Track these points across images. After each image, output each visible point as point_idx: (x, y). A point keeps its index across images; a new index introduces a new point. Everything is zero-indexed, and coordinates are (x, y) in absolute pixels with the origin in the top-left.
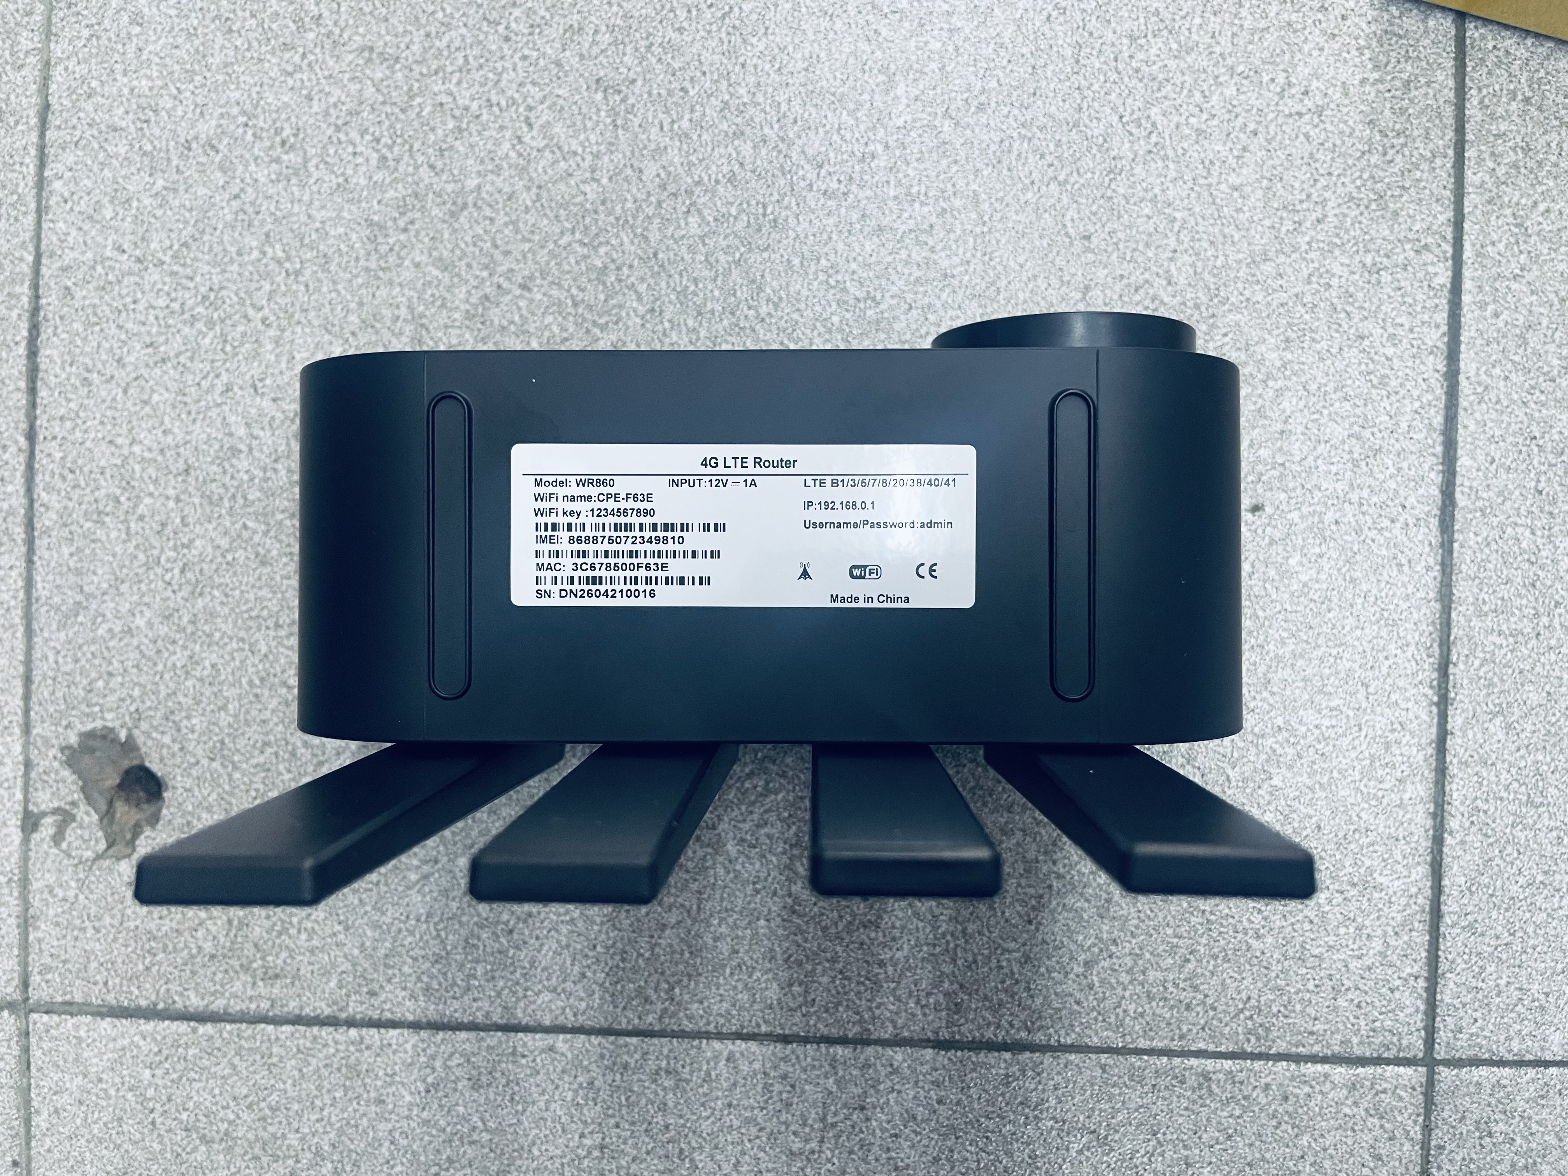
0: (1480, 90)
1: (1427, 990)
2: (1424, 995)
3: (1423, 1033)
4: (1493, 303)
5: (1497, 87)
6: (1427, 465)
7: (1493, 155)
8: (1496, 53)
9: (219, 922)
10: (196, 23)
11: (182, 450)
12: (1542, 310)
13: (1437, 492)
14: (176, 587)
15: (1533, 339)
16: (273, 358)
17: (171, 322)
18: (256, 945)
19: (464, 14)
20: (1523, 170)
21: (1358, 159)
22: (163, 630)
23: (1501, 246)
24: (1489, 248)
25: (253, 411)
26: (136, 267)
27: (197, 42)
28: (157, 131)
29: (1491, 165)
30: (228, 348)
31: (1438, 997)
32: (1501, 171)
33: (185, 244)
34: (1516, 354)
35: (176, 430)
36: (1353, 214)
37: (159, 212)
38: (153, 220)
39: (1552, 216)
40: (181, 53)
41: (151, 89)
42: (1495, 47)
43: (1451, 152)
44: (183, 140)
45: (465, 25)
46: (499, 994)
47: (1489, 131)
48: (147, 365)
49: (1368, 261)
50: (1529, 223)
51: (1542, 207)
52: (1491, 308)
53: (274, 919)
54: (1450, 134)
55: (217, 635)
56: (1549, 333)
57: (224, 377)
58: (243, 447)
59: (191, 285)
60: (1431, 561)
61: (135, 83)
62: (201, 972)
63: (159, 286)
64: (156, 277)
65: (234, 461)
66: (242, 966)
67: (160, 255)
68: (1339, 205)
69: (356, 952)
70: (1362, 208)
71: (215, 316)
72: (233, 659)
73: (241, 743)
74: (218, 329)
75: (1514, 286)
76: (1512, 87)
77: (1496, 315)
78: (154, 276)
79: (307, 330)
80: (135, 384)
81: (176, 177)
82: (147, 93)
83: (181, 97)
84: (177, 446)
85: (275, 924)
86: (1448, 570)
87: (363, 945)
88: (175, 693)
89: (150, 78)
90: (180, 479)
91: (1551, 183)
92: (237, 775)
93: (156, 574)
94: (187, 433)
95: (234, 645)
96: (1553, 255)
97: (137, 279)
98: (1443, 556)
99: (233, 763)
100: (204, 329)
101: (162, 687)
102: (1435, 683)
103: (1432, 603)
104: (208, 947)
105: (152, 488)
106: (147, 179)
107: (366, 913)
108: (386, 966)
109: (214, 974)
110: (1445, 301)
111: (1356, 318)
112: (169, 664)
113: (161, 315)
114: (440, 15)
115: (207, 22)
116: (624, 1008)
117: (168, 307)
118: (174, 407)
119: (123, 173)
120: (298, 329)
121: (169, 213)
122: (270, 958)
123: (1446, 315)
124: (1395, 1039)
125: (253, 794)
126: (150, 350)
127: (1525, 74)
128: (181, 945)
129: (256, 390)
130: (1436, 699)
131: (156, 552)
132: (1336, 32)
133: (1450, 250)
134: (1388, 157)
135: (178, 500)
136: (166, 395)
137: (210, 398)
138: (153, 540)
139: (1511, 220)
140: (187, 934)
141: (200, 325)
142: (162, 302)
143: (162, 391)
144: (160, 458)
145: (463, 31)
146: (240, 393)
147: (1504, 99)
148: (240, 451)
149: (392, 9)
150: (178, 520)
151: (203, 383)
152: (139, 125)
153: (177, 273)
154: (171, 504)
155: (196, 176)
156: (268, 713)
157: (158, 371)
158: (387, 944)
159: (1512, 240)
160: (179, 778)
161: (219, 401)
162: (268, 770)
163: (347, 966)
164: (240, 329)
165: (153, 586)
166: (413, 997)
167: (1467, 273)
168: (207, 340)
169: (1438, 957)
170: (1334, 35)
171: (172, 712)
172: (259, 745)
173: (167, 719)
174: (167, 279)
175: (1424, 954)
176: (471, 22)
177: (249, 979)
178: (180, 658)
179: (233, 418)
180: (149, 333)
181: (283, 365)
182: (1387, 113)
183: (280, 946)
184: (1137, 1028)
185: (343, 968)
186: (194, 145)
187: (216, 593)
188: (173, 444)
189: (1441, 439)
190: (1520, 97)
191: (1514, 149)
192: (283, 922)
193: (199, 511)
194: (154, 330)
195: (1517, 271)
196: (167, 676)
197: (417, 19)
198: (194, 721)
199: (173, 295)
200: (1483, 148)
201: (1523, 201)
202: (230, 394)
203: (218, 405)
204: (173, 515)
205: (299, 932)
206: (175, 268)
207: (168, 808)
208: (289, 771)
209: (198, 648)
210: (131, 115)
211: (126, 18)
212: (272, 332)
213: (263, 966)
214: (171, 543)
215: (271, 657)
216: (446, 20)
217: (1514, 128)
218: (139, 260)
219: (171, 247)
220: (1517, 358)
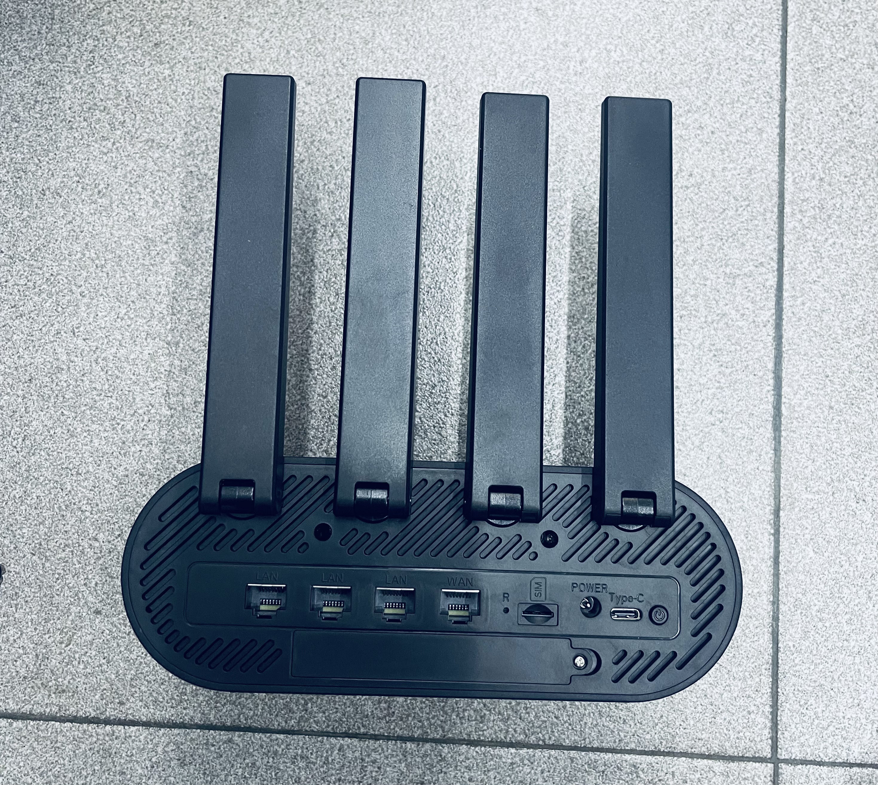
0: (793, 174)
1: (772, 713)
2: (770, 717)
3: (770, 741)
4: (801, 296)
5: (804, 172)
6: (765, 391)
7: (801, 211)
8: (803, 152)
9: (31, 656)
10: (51, 122)
11: (28, 368)
12: (831, 301)
13: (770, 407)
14: (19, 449)
15: (826, 318)
16: (85, 315)
17: (27, 293)
18: (52, 671)
19: (207, 122)
20: (819, 220)
21: (721, 213)
22: (10, 475)
23: (806, 264)
24: (799, 265)
25: (72, 346)
26: (9, 261)
27: (51, 134)
28: (25, 184)
29: (800, 217)
30: (60, 309)
31: (779, 718)
32: (805, 221)
33: (38, 249)
34: (816, 326)
35: (26, 356)
36: (719, 244)
37: (24, 230)
38: (20, 235)
39: (837, 246)
40: (42, 140)
41: (23, 159)
42: (802, 149)
43: (776, 210)
44: (40, 190)
45: (207, 128)
46: (200, 705)
47: (799, 197)
48: (11, 318)
49: (728, 271)
50: (823, 250)
51: (830, 241)
52: (800, 300)
53: (64, 655)
54: (776, 199)
55: (42, 479)
56: (836, 315)
57: (56, 326)
58: (64, 367)
59: (41, 272)
60: (768, 448)
61: (14, 155)
62: (18, 687)
63: (22, 272)
64: (20, 267)
65: (59, 375)
66: (42, 684)
67: (23, 255)
68: (711, 239)
69: (113, 676)
70: (724, 241)
71: (53, 290)
72: (50, 493)
73: (52, 544)
74: (54, 298)
75: (814, 287)
76: (812, 172)
77: (803, 304)
78: (19, 266)
79: (106, 299)
80: (4, 328)
81: (35, 210)
82: (20, 161)
83: (41, 165)
84: (26, 366)
85: (64, 658)
86: (778, 454)
87: (117, 672)
88: (14, 513)
89: (23, 153)
90: (26, 385)
91: (836, 227)
92: (47, 565)
93: (8, 442)
94: (32, 358)
95: (51, 485)
96: (838, 269)
97: (9, 268)
98: (775, 445)
99: (46, 557)
100: (46, 298)
101: (6, 510)
102: (772, 522)
103: (769, 474)
104: (23, 672)
105: (9, 390)
106: (18, 211)
107: (121, 652)
108: (132, 686)
109: (25, 689)
110: (773, 295)
111: (721, 304)
112: (12, 496)
113: (22, 289)
114: (193, 123)
115: (58, 122)
116: (277, 715)
117: (26, 285)
118: (25, 342)
119: (4, 207)
120: (101, 299)
121: (30, 230)
122: (60, 680)
123: (774, 304)
124: (752, 745)
125: (57, 576)
126: (14, 309)
127: (821, 164)
128: (6, 670)
129: (74, 334)
130: (772, 531)
131: (9, 428)
132: (708, 141)
133: (776, 266)
134: (738, 213)
135: (24, 397)
136: (22, 336)
137: (47, 338)
138: (7, 421)
139: (812, 249)
140: (10, 663)
141: (44, 296)
142: (22, 282)
143: (19, 333)
144: (15, 373)
145: (206, 131)
146: (65, 335)
147: (808, 179)
148: (63, 369)
149: (166, 119)
150: (23, 409)
151: (44, 329)
152: (15, 180)
153: (32, 265)
154: (20, 400)
155: (47, 210)
156: (69, 526)
157: (17, 321)
158: (132, 672)
159: (813, 260)
160: (12, 566)
161: (52, 340)
162: (67, 562)
163: (107, 686)
164: (67, 298)
165: (5, 449)
166: (146, 706)
167: (786, 279)
168: (48, 304)
169: (777, 692)
170: (707, 143)
171: (12, 525)
172: (62, 546)
173: (8, 529)
174: (27, 269)
175: (770, 690)
176: (210, 127)
177: (47, 693)
178: (18, 492)
179: (60, 350)
180: (13, 299)
181: (91, 320)
182: (738, 187)
183: (67, 672)
184: (593, 734)
185: (105, 687)
186: (47, 193)
187: (42, 453)
188: (23, 364)
189: (772, 375)
190: (818, 178)
191: (813, 208)
192: (70, 657)
193: (36, 404)
194: (17, 298)
195: (815, 279)
196: (10, 503)
197: (180, 124)
198: (24, 531)
199: (29, 278)
200: (795, 207)
201: (819, 238)
202: (59, 336)
203: (52, 342)
204: (20, 406)
205: (79, 663)
206: (31, 262)
207: (4, 584)
208: (80, 563)
209: (29, 486)
210: (10, 174)
211: (9, 118)
212: (85, 300)
213: (56, 685)
214: (18, 423)
215: (73, 493)
216: (196, 125)
217: (814, 196)
218: (11, 258)
219: (30, 250)
220: (816, 329)
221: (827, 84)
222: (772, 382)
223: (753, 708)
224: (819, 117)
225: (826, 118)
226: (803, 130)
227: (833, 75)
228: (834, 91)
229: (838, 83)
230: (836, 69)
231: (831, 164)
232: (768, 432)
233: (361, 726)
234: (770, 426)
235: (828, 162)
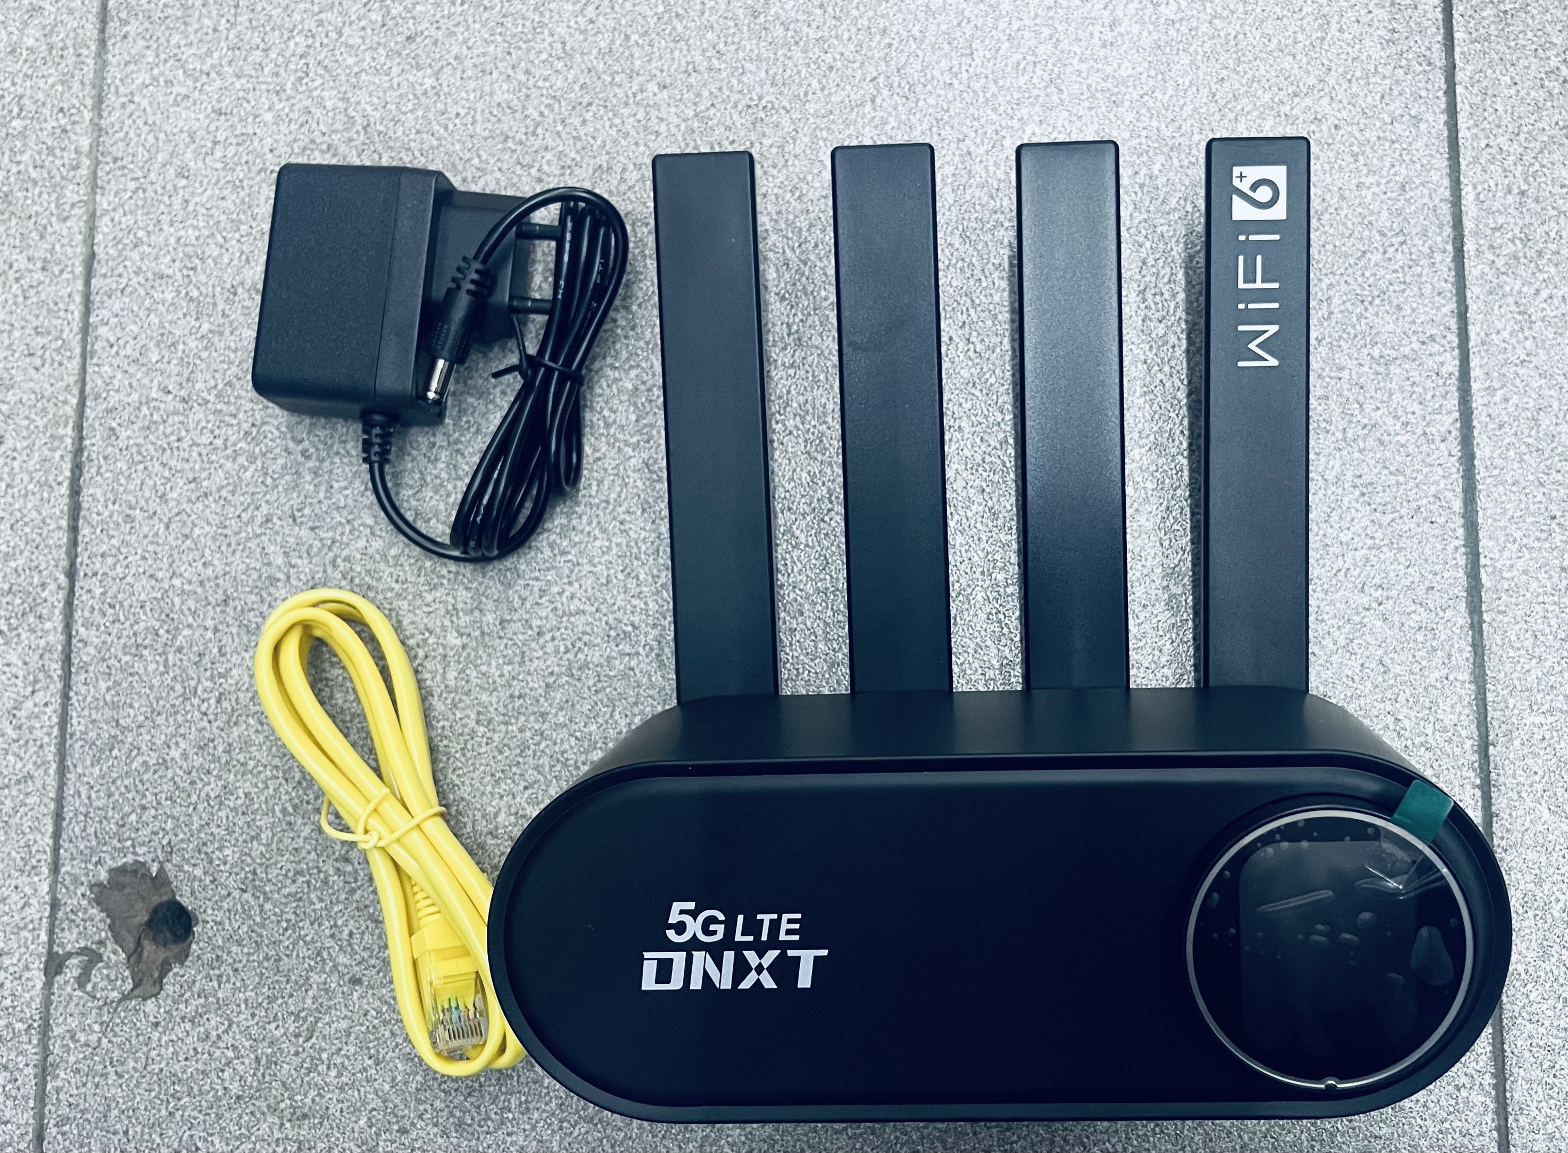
0: (1475, 187)
1: (1495, 1087)
2: (1493, 1093)
3: (1495, 1134)
4: (1502, 388)
5: (1492, 183)
6: (1450, 548)
7: (1491, 247)
8: (1489, 150)
9: (247, 1061)
10: (241, 175)
11: (221, 581)
12: (1552, 392)
13: (1461, 573)
14: (212, 717)
15: (1546, 421)
16: (312, 488)
17: (214, 457)
18: (284, 1084)
19: (499, 160)
20: (1522, 260)
21: (1358, 259)
22: (198, 761)
23: (1505, 334)
24: (1494, 336)
25: (292, 540)
26: (181, 406)
27: (242, 194)
28: (203, 278)
29: (1491, 257)
30: (269, 481)
31: (1508, 1095)
32: (1500, 263)
33: (229, 384)
34: (1529, 436)
35: (216, 562)
36: (1358, 311)
37: (205, 355)
38: (198, 362)
39: (1556, 301)
40: (228, 204)
41: (197, 238)
42: (1488, 145)
43: (1450, 248)
44: (228, 286)
45: (500, 170)
46: (534, 1127)
47: (1486, 225)
48: (189, 501)
49: (1376, 353)
50: (1532, 310)
51: (1544, 294)
52: (1500, 393)
53: (304, 1055)
54: (1448, 230)
55: (252, 764)
56: (1561, 415)
57: (265, 509)
58: (281, 576)
59: (235, 422)
60: (1463, 643)
61: (182, 233)
62: (227, 1115)
63: (203, 424)
64: (201, 416)
65: (272, 590)
66: (269, 1106)
67: (205, 395)
68: (1344, 302)
69: (387, 1087)
70: (1366, 303)
71: (257, 450)
72: (267, 787)
73: (274, 872)
74: (259, 463)
75: (1522, 371)
76: (1507, 181)
77: (1506, 400)
78: (199, 414)
79: (345, 460)
80: (178, 518)
81: (222, 321)
82: (194, 242)
83: (228, 245)
84: (216, 578)
85: (304, 1061)
86: (1480, 651)
87: (394, 1079)
88: (208, 824)
89: (196, 228)
90: (218, 609)
91: (1553, 270)
92: (268, 906)
93: (193, 706)
94: (226, 564)
95: (268, 773)
96: (1559, 339)
97: (181, 418)
98: (1473, 637)
99: (265, 893)
100: (246, 464)
101: (195, 818)
102: (1476, 765)
103: (1467, 685)
104: (235, 1088)
105: (190, 620)
106: (193, 323)
107: (397, 1045)
108: (419, 1101)
109: (240, 1116)
110: (1454, 389)
111: (1368, 408)
112: (203, 795)
113: (204, 452)
114: (476, 161)
115: (253, 174)
116: (664, 1137)
117: (211, 443)
118: (214, 539)
119: (169, 317)
120: (337, 460)
121: (214, 354)
122: (298, 1098)
123: (1456, 402)
124: (1466, 1141)
125: (284, 924)
126: (193, 486)
127: (1519, 168)
128: (207, 1087)
129: (294, 520)
130: (1478, 782)
131: (193, 683)
132: (1330, 141)
133: (1456, 341)
134: (1387, 256)
135: (216, 630)
136: (207, 528)
137: (250, 529)
138: (190, 672)
139: (1514, 308)
140: (213, 1075)
141: (242, 460)
142: (205, 439)
143: (204, 524)
144: (199, 590)
145: (498, 175)
146: (279, 523)
147: (1499, 194)
148: (278, 580)
149: (431, 157)
150: (216, 650)
151: (243, 515)
152: (185, 272)
153: (221, 411)
154: (209, 634)
155: (241, 319)
156: (301, 840)
157: (200, 506)
158: (419, 1078)
159: (1517, 327)
160: (210, 911)
161: (259, 532)
162: (300, 899)
163: (377, 1103)
164: (281, 461)
165: (189, 717)
166: (445, 1133)
167: (1474, 362)
168: (249, 474)
169: (1503, 1051)
170: (1329, 145)
171: (205, 844)
172: (291, 874)
173: (199, 852)
174: (211, 417)
175: (1489, 1048)
176: (505, 167)
177: (277, 1121)
178: (214, 788)
179: (272, 548)
180: (192, 469)
181: (322, 495)
182: (1385, 214)
183: (309, 1084)
184: (1196, 1138)
185: (373, 1105)
186: (240, 290)
187: (251, 721)
188: (212, 576)
189: (1461, 521)
190: (1516, 191)
191: (1513, 241)
192: (312, 1059)
193: (237, 640)
194: (197, 467)
195: (1523, 357)
196: (200, 807)
197: (454, 165)
198: (226, 852)
199: (217, 432)
200: (1482, 242)
201: (1525, 289)
202: (270, 525)
203: (258, 536)
204: (211, 645)
205: (329, 1068)
206: (219, 407)
207: (197, 943)
208: (321, 900)
209: (232, 776)
210: (177, 263)
211: (172, 172)
212: (310, 464)
213: (291, 1106)
214: (208, 673)
215: (304, 784)
216: (482, 166)
217: (1512, 220)
218: (184, 400)
219: (215, 387)
220: (1530, 440)
221: (1521, 36)
222: (1461, 532)
223: (1464, 1080)
224: (1513, 92)
225: (1523, 92)
226: (1486, 114)
227: (1530, 21)
228: (1534, 47)
229: (1540, 33)
230: (1535, 12)
231: (1537, 166)
232: (1461, 617)
233: (805, 1147)
234: (1462, 606)
235: (1533, 165)
